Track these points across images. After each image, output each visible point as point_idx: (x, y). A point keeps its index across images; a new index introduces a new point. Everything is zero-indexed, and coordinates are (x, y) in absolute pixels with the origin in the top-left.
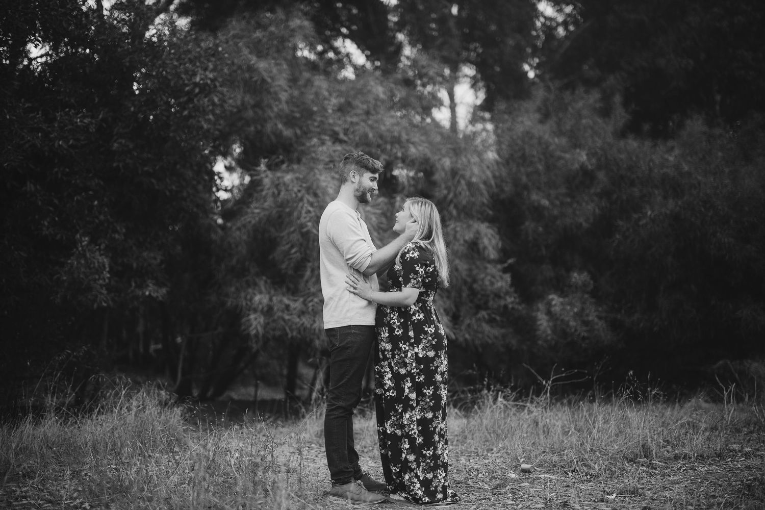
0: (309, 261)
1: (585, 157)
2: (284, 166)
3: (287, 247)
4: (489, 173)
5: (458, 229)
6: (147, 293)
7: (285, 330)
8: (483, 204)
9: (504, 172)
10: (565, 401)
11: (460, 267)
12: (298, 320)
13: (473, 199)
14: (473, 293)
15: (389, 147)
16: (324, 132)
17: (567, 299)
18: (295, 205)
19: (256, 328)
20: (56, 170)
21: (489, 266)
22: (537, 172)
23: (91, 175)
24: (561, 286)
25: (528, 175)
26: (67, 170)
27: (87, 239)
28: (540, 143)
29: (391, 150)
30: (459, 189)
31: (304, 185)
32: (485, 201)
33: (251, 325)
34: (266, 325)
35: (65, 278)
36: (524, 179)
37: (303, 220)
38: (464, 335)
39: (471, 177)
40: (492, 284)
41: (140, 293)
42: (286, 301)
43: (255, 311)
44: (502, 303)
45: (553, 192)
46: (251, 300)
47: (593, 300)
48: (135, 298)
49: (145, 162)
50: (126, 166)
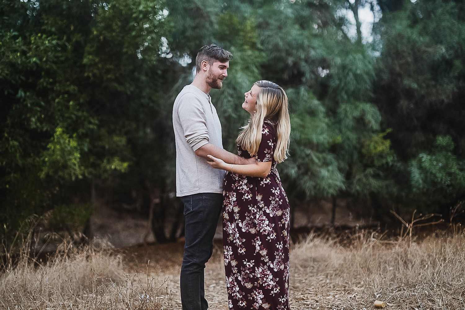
1: (444, 50)
4: (370, 67)
5: (348, 109)
6: (113, 167)
8: (367, 89)
9: (382, 65)
10: (434, 234)
11: (351, 138)
13: (359, 86)
14: (362, 156)
15: (294, 52)
16: (246, 43)
17: (434, 157)
20: (42, 80)
21: (373, 135)
22: (407, 63)
23: (68, 83)
24: (430, 148)
25: (401, 66)
26: (51, 80)
28: (409, 42)
29: (296, 54)
30: (348, 79)
32: (369, 88)
36: (398, 69)
37: (225, 107)
38: (356, 187)
39: (356, 70)
40: (375, 148)
44: (384, 161)
45: (421, 78)
47: (454, 157)
48: (105, 171)
49: (108, 71)
50: (94, 75)
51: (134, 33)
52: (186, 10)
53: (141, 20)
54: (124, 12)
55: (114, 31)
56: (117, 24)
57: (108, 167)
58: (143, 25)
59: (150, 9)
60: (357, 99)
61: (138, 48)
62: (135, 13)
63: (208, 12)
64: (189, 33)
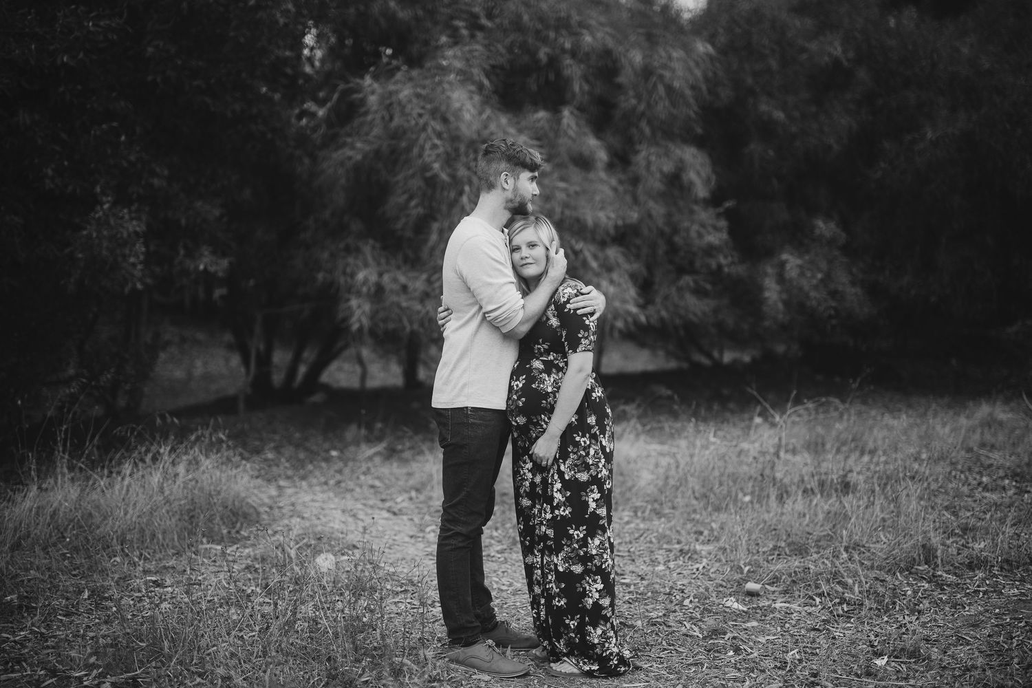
0: (435, 219)
1: (839, 49)
2: (399, 76)
3: (405, 197)
4: (698, 73)
5: (653, 158)
6: (202, 267)
7: (401, 321)
8: (689, 117)
9: (720, 71)
11: (654, 213)
12: (418, 307)
13: (675, 112)
14: (673, 249)
17: (806, 259)
18: (414, 136)
19: (359, 320)
20: (61, 89)
21: (696, 208)
22: (768, 71)
23: (114, 94)
24: (799, 237)
25: (755, 75)
26: (79, 87)
27: (109, 198)
28: (773, 27)
29: (556, 39)
30: (655, 97)
31: (429, 106)
32: (692, 114)
33: (352, 315)
34: (373, 316)
35: (80, 256)
36: (749, 81)
37: (427, 159)
38: (658, 312)
39: (672, 80)
40: (700, 236)
41: (192, 267)
42: (403, 279)
43: (359, 294)
44: (714, 264)
45: (791, 99)
46: (353, 275)
47: (845, 259)
48: (184, 272)
60: (669, 135)
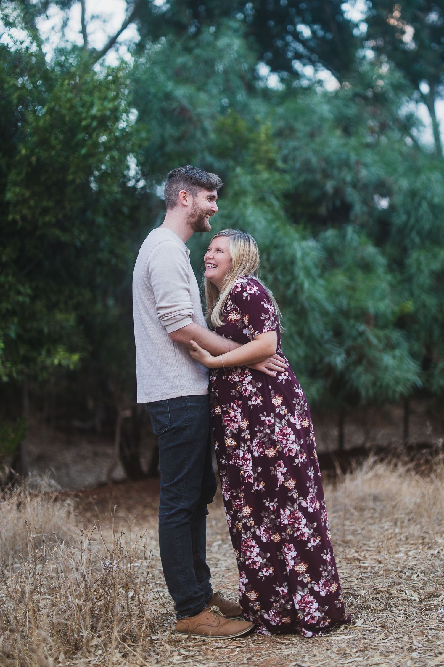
6: (56, 362)
11: (428, 304)
13: (438, 223)
15: (336, 172)
16: (260, 161)
29: (339, 175)
30: (421, 211)
39: (433, 197)
48: (44, 368)
49: (45, 211)
50: (24, 218)
51: (84, 151)
52: (164, 112)
53: (95, 129)
54: (67, 119)
55: (53, 148)
56: (56, 138)
57: (48, 362)
58: (98, 137)
59: (108, 113)
60: (437, 242)
61: (91, 174)
62: (85, 119)
63: (199, 115)
64: (170, 147)
